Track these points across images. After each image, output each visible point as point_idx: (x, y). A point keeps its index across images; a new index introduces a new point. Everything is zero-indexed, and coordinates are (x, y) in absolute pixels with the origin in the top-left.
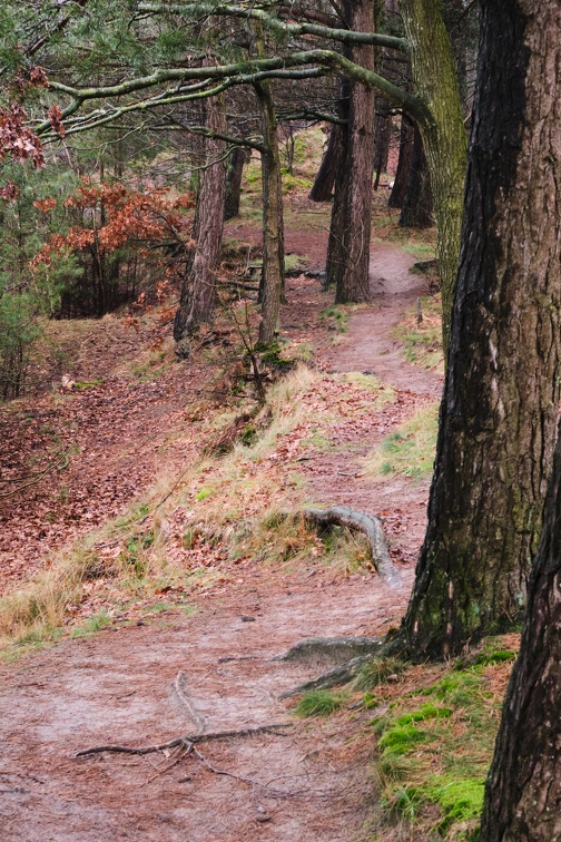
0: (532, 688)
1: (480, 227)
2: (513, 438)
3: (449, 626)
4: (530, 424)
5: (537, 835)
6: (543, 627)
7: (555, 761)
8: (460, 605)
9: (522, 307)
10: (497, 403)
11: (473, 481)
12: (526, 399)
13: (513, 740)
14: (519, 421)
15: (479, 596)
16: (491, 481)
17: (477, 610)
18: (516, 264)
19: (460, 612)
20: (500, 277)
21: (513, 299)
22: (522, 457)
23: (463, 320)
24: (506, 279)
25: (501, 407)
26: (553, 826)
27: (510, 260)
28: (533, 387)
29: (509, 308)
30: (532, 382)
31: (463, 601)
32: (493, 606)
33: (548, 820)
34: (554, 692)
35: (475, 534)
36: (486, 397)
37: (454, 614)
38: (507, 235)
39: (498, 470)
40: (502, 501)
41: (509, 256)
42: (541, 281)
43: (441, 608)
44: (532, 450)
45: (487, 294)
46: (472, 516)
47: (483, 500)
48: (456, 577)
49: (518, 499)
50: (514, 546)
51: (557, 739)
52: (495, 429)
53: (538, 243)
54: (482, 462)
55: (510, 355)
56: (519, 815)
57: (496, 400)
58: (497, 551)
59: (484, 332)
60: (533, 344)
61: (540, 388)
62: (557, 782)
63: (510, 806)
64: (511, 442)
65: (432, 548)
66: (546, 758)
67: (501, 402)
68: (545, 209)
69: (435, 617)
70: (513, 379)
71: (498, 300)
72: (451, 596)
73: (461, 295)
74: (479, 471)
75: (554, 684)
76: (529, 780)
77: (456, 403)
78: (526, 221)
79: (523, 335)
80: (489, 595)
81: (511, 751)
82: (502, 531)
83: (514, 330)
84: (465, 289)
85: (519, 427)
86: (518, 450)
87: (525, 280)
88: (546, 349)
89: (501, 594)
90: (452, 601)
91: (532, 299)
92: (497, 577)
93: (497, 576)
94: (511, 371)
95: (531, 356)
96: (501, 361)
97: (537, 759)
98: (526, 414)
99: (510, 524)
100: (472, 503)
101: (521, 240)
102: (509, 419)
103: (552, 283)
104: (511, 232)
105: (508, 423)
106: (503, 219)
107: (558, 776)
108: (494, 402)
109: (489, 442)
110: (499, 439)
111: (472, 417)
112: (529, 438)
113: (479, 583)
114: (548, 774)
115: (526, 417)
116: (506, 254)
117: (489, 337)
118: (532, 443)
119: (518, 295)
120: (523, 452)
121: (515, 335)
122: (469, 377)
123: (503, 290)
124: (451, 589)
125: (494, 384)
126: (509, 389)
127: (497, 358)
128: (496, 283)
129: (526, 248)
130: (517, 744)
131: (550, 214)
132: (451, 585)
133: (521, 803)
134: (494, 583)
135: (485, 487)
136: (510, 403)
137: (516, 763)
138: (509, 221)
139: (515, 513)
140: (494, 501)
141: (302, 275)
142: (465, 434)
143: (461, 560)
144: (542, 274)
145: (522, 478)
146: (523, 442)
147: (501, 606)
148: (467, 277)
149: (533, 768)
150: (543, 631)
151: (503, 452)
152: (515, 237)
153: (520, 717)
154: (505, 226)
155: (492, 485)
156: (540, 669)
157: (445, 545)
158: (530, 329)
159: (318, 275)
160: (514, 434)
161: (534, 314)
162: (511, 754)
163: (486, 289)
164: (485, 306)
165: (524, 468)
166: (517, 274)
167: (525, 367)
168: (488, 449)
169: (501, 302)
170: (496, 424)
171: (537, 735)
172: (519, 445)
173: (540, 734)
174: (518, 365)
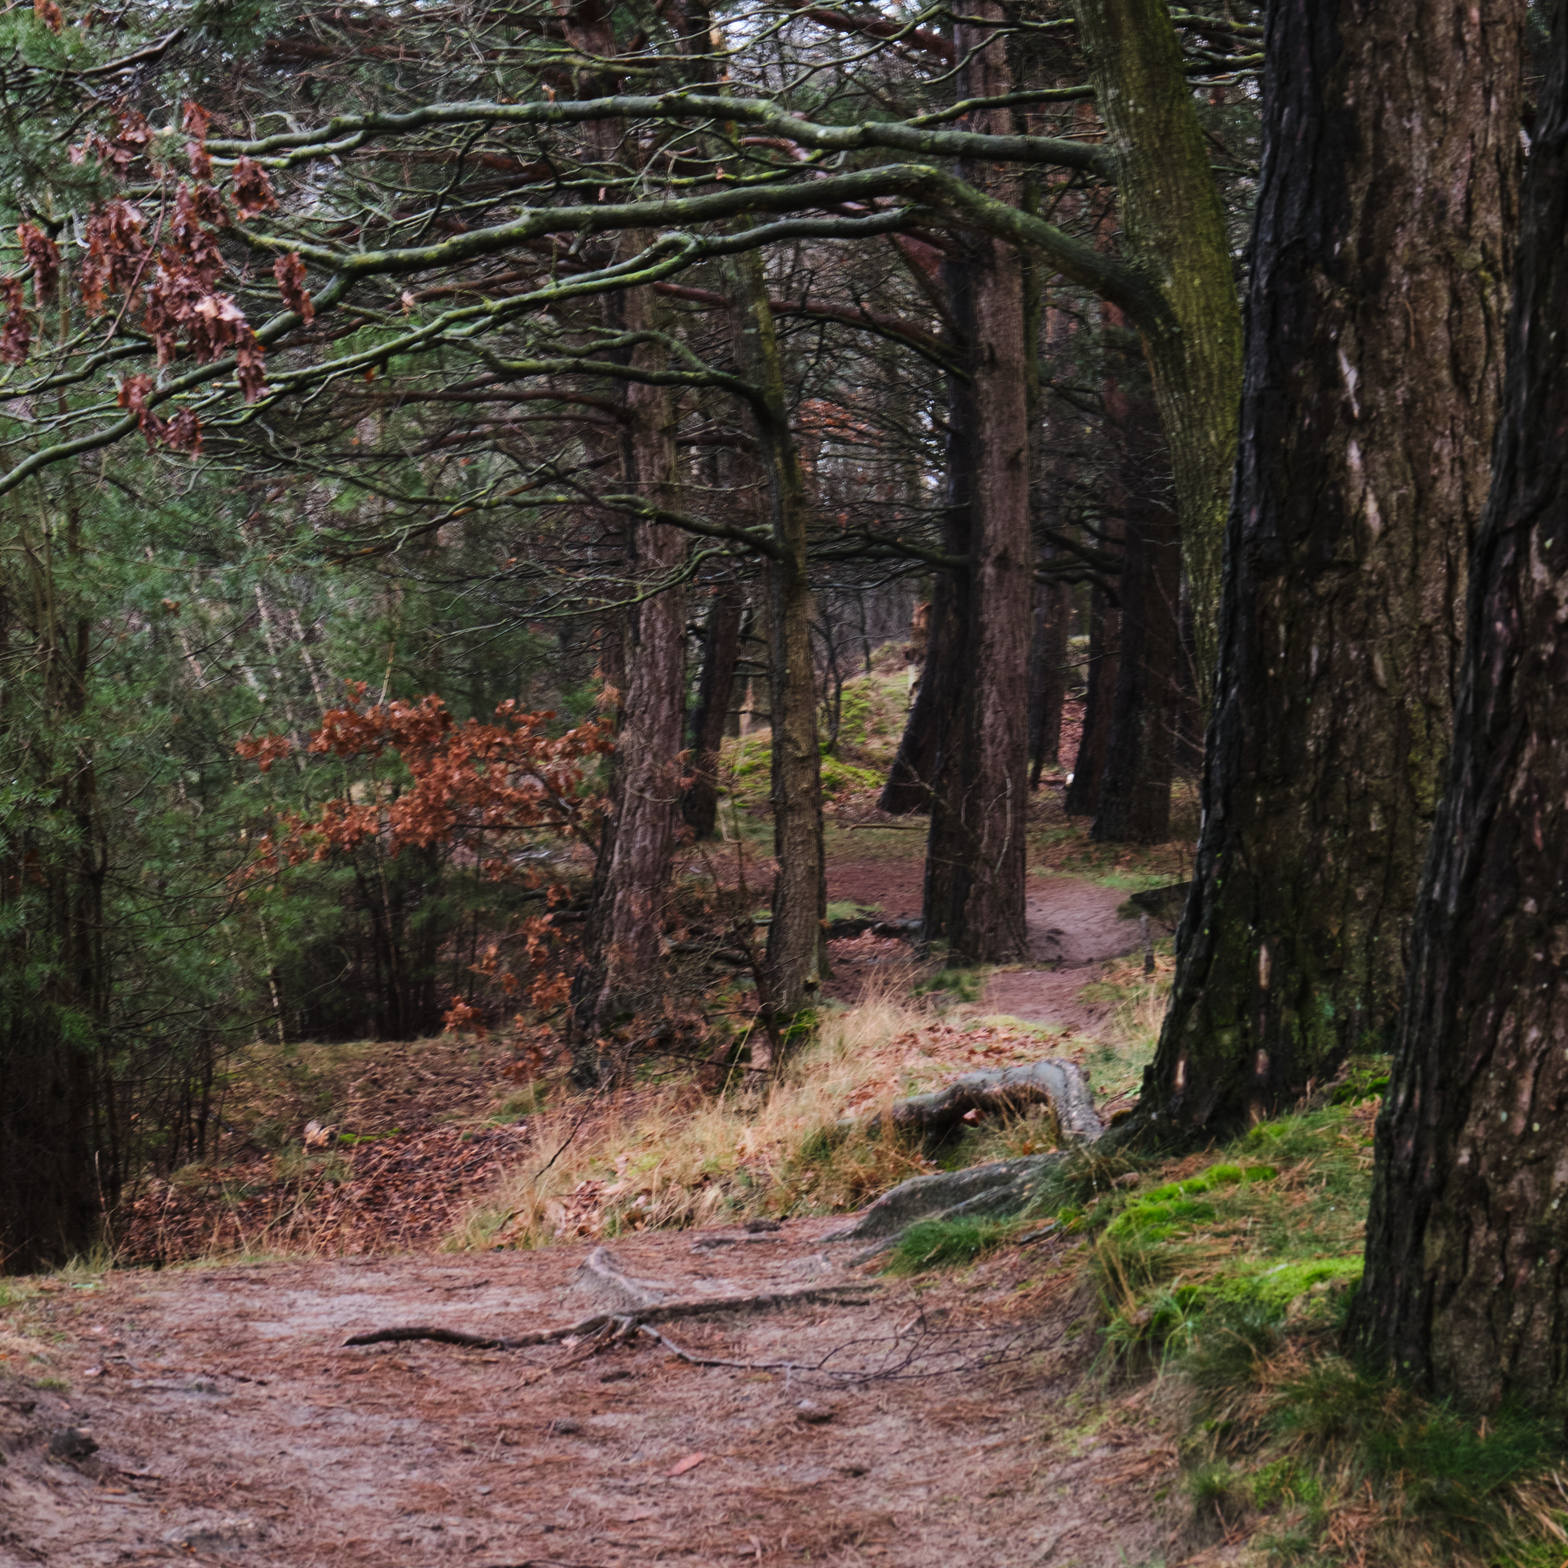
0: (1486, 825)
1: (1306, 92)
2: (1402, 582)
3: (1262, 1057)
4: (1443, 551)
5: (1510, 1200)
6: (1508, 661)
7: (1550, 995)
8: (1286, 1002)
9: (1413, 268)
10: (1363, 499)
11: (1311, 693)
12: (1432, 488)
13: (1443, 968)
14: (1416, 543)
15: (1333, 975)
16: (1354, 687)
17: (1329, 1010)
18: (1396, 166)
19: (1288, 1017)
20: (1357, 200)
21: (1392, 248)
22: (1425, 628)
23: (1274, 314)
24: (1373, 204)
25: (1371, 508)
26: (1550, 1171)
27: (1379, 158)
28: (1446, 460)
29: (1382, 270)
30: (1444, 448)
31: (1295, 988)
32: (1367, 999)
33: (1538, 1159)
34: (1542, 821)
35: (1318, 822)
36: (1335, 486)
37: (1273, 1023)
38: (1371, 102)
39: (1370, 660)
40: (1381, 736)
41: (1378, 148)
42: (1455, 205)
43: (1240, 1017)
44: (1448, 613)
45: (1327, 243)
46: (1312, 778)
47: (1335, 736)
48: (1276, 932)
49: (1420, 730)
50: (1416, 849)
51: (1552, 939)
52: (1360, 562)
53: (1444, 118)
54: (1330, 645)
55: (1388, 382)
56: (1464, 1158)
57: (1359, 491)
58: (1374, 860)
59: (1325, 332)
60: (1441, 354)
61: (1463, 465)
62: (1557, 1050)
63: (1441, 1143)
64: (1400, 593)
65: (1215, 872)
66: (1527, 992)
67: (1371, 497)
68: (1459, 41)
69: (1226, 1038)
70: (1397, 439)
71: (1355, 255)
72: (1264, 982)
73: (1266, 256)
74: (1325, 667)
75: (1542, 801)
76: (1485, 1061)
77: (1263, 512)
78: (1415, 67)
79: (1418, 334)
80: (1356, 971)
81: (1440, 997)
82: (1383, 810)
83: (1397, 322)
84: (1276, 240)
85: (1416, 556)
86: (1416, 613)
87: (1417, 204)
88: (1473, 368)
89: (1386, 967)
90: (1267, 993)
91: (1436, 250)
92: (1375, 929)
93: (1376, 923)
94: (1394, 420)
95: (1439, 385)
96: (1368, 397)
97: (1507, 1001)
98: (1433, 523)
99: (1402, 796)
100: (1310, 745)
101: (1404, 112)
102: (1393, 536)
103: (1481, 214)
104: (1380, 95)
105: (1390, 545)
106: (1360, 66)
107: (1559, 1034)
108: (1355, 499)
109: (1344, 595)
110: (1370, 584)
111: (1302, 537)
112: (1442, 585)
113: (1333, 941)
114: (1534, 1034)
115: (1432, 532)
116: (1370, 146)
117: (1336, 344)
118: (1449, 595)
119: (1401, 243)
120: (1428, 617)
121: (1399, 335)
122: (1293, 445)
123: (1366, 230)
124: (1263, 966)
125: (1354, 454)
126: (1388, 464)
127: (1359, 392)
128: (1350, 213)
129: (1418, 130)
130: (1455, 977)
131: (1471, 51)
132: (1264, 954)
133: (1470, 1129)
134: (1369, 944)
135: (1340, 704)
136: (1394, 497)
137: (1452, 1026)
138: (1373, 69)
139: (1414, 766)
140: (1363, 739)
141: (867, 933)
142: (1289, 579)
143: (1285, 890)
144: (1457, 193)
145: (1427, 680)
146: (1428, 593)
147: (1389, 996)
148: (1278, 215)
149: (1497, 1027)
150: (1508, 673)
151: (1382, 618)
152: (1389, 105)
153: (1459, 905)
154: (1366, 80)
155: (1356, 700)
156: (1504, 771)
157: (1247, 859)
158: (1435, 321)
159: (904, 929)
160: (1405, 573)
161: (1441, 283)
162: (1439, 1005)
163: (1326, 230)
164: (1326, 271)
165: (1433, 657)
166: (1398, 191)
167: (1427, 411)
168: (1344, 612)
169: (1362, 257)
170: (1362, 550)
171: (1502, 940)
172: (1419, 599)
173: (1510, 936)
174: (1409, 406)
